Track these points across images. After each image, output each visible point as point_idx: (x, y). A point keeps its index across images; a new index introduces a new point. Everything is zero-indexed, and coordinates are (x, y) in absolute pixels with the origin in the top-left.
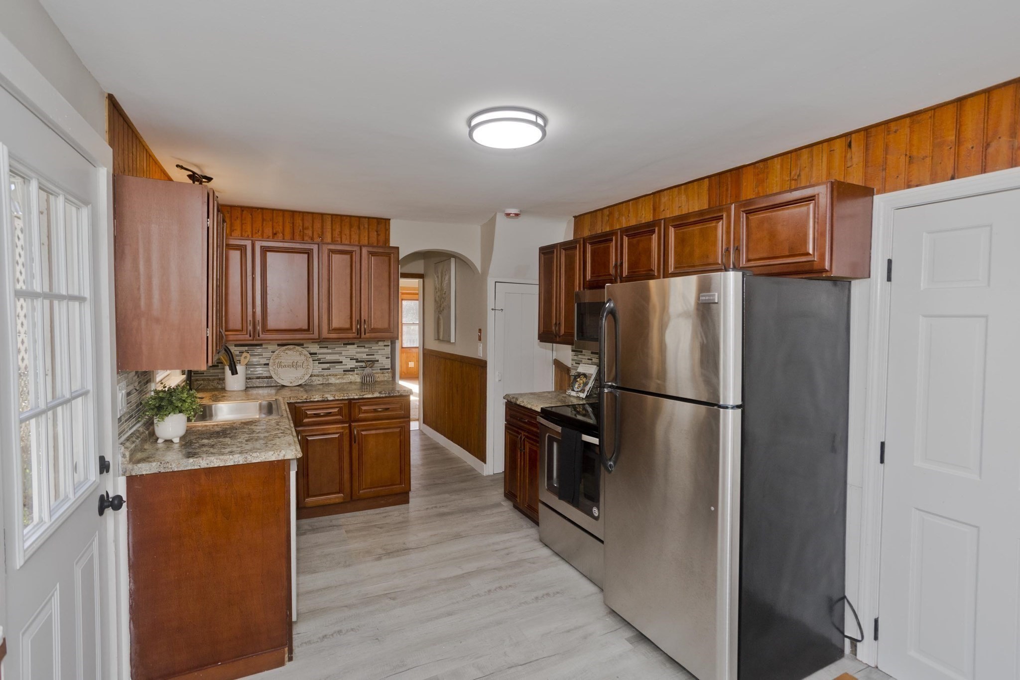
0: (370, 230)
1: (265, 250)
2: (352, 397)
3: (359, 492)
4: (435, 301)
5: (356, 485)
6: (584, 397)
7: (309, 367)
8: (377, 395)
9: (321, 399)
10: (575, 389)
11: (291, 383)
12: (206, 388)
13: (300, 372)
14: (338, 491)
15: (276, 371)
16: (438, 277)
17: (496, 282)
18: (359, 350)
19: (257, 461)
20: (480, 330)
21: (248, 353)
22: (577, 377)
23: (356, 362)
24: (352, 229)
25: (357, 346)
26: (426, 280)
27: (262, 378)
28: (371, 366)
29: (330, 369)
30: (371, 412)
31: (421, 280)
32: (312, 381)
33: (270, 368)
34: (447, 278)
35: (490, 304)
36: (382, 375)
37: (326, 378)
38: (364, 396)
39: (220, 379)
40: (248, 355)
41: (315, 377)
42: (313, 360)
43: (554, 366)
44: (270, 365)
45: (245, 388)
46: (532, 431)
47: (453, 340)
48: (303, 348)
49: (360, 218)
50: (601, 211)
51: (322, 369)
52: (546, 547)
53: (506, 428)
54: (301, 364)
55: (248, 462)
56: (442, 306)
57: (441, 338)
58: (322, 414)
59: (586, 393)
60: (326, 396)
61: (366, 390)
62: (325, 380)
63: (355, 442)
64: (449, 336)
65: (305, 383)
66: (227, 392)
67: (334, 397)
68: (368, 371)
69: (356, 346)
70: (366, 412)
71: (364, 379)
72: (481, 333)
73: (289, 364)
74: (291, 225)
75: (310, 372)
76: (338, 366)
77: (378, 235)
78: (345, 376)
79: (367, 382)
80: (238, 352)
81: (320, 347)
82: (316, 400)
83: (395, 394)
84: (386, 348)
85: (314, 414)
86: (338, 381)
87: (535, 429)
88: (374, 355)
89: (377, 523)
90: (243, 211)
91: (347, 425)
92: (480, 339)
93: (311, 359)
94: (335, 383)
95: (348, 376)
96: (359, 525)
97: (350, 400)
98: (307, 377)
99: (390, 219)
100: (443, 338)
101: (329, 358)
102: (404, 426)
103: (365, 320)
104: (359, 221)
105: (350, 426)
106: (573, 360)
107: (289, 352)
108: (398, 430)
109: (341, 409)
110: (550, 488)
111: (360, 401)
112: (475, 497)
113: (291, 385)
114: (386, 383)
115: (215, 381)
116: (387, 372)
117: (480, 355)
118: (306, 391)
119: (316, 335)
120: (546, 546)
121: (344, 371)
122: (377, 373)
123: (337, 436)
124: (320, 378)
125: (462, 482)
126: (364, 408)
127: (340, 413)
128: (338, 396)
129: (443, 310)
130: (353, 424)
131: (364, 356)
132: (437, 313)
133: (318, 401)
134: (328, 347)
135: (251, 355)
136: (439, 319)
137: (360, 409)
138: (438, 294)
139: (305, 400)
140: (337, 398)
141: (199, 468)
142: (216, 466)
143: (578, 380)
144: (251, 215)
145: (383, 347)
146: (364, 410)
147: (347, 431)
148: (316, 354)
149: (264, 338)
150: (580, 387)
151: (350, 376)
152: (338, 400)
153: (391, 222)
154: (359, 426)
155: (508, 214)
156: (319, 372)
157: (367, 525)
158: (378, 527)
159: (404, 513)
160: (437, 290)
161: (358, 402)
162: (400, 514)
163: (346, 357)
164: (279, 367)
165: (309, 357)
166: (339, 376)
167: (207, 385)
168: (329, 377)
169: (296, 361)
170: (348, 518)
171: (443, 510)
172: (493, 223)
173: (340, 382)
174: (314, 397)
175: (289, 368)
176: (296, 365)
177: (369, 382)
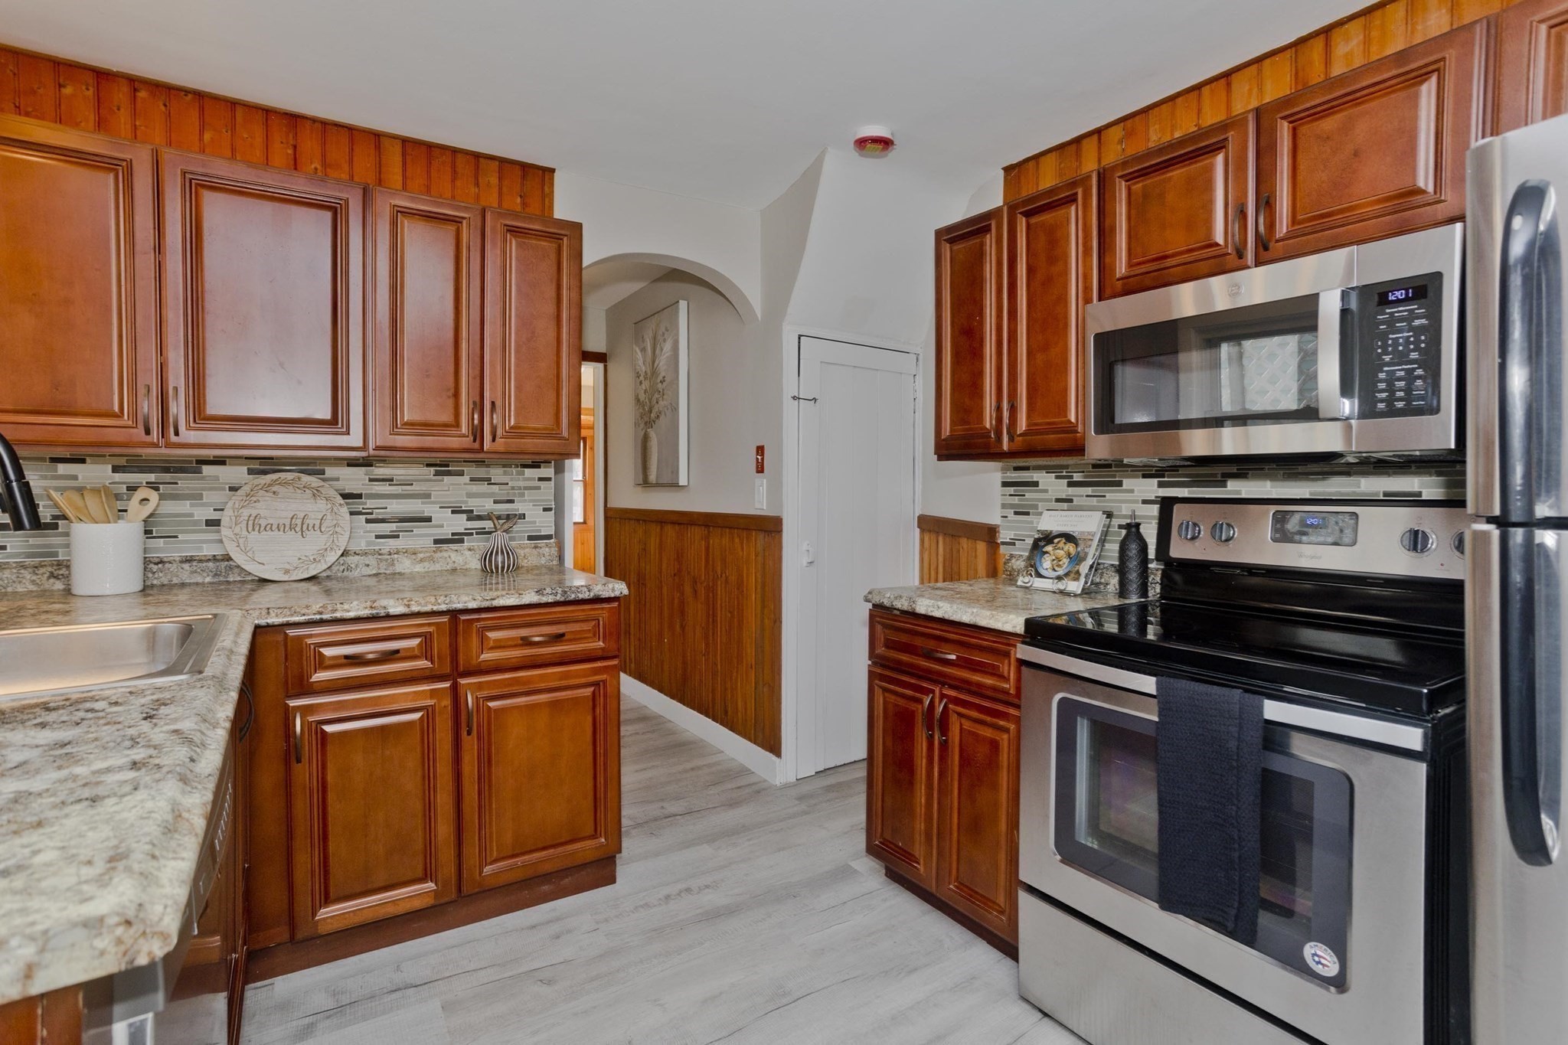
0: (505, 189)
1: (195, 187)
2: (460, 606)
3: (481, 872)
4: (638, 400)
5: (471, 851)
6: (1079, 592)
7: (338, 529)
8: (530, 598)
9: (365, 613)
10: (1043, 572)
11: (287, 572)
12: (9, 589)
13: (314, 543)
14: (420, 873)
15: (241, 541)
16: (643, 350)
17: (800, 337)
18: (475, 488)
20: (760, 450)
21: (157, 489)
22: (1042, 543)
23: (468, 519)
24: (459, 182)
25: (472, 480)
26: (610, 365)
27: (200, 561)
28: (506, 527)
29: (398, 537)
30: (516, 646)
31: (601, 366)
32: (348, 569)
33: (225, 531)
34: (668, 347)
35: (790, 387)
36: (535, 552)
37: (386, 561)
38: (497, 603)
39: (59, 564)
40: (154, 496)
41: (357, 557)
42: (352, 513)
43: (918, 530)
44: (222, 523)
45: (140, 588)
46: (980, 685)
47: (683, 481)
48: (324, 480)
49: (477, 156)
50: (1095, 137)
51: (377, 537)
52: (1046, 1019)
53: (872, 675)
54: (317, 523)
56: (654, 411)
57: (652, 478)
58: (370, 656)
59: (1082, 580)
60: (384, 602)
61: (500, 586)
62: (383, 565)
63: (469, 733)
64: (676, 472)
65: (328, 573)
66: (74, 600)
67: (408, 606)
68: (499, 539)
69: (466, 479)
70: (499, 645)
71: (490, 561)
72: (763, 455)
73: (281, 522)
74: (290, 151)
75: (342, 543)
76: (419, 529)
77: (524, 205)
78: (439, 555)
79: (497, 568)
80: (125, 486)
81: (370, 479)
82: (352, 614)
83: (581, 596)
84: (542, 484)
85: (346, 657)
86: (419, 568)
87: (988, 681)
88: (512, 502)
89: (536, 965)
90: (135, 90)
91: (447, 685)
92: (760, 469)
93: (345, 510)
94: (411, 573)
95: (445, 554)
97: (454, 614)
98: (332, 557)
99: (552, 168)
100: (657, 477)
101: (395, 507)
102: (604, 682)
103: (493, 403)
104: (477, 168)
105: (455, 688)
106: (1004, 506)
107: (283, 492)
108: (589, 691)
109: (427, 638)
110: (1070, 852)
111: (484, 616)
112: (779, 850)
113: (286, 578)
114: (544, 570)
115: (42, 570)
116: (547, 545)
117: (759, 505)
118: (328, 592)
119: (355, 439)
120: (1046, 1015)
121: (436, 542)
122: (521, 547)
123: (416, 716)
124: (371, 560)
125: (733, 804)
126: (493, 635)
127: (426, 651)
128: (419, 604)
129: (658, 417)
130: (463, 681)
131: (487, 505)
132: (642, 425)
133: (357, 620)
134: (391, 480)
135: (162, 497)
136: (646, 439)
137: (483, 639)
138: (646, 385)
139: (318, 617)
140: (415, 608)
143: (1049, 548)
144: (165, 105)
145: (537, 483)
146: (495, 641)
147: (447, 702)
148: (359, 496)
149: (192, 440)
150: (1059, 566)
151: (453, 555)
152: (418, 614)
153: (557, 175)
154: (480, 686)
155: (862, 143)
156: (369, 543)
157: (506, 975)
158: (541, 981)
159: (606, 920)
160: (642, 378)
161: (478, 620)
162: (597, 923)
163: (441, 507)
164: (250, 529)
165: (341, 505)
166: (421, 556)
167: (14, 582)
168: (396, 556)
169: (302, 515)
170: (448, 948)
171: (712, 899)
172: (807, 187)
173: (426, 570)
174: (346, 606)
175: (281, 533)
176: (302, 524)
177: (503, 568)
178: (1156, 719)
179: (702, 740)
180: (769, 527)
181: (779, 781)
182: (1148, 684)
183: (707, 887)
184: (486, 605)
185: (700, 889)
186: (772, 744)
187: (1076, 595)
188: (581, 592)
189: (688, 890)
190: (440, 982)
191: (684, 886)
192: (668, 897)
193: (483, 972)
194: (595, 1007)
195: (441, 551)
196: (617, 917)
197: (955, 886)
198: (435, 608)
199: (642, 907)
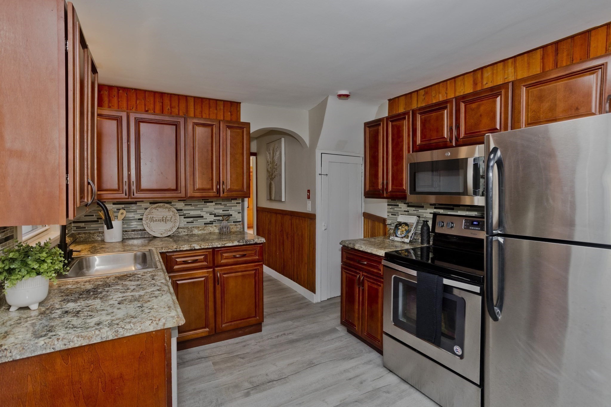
0: (225, 110)
1: (138, 122)
2: (215, 246)
3: (222, 326)
4: (268, 171)
5: (219, 320)
6: (408, 242)
7: (176, 221)
8: (236, 243)
9: (188, 248)
10: (398, 235)
11: (162, 234)
12: (87, 240)
13: (169, 225)
14: (204, 326)
15: (148, 225)
16: (270, 153)
17: (322, 153)
18: (217, 206)
20: (309, 191)
21: (125, 210)
22: (398, 226)
23: (215, 216)
24: (211, 110)
25: (215, 204)
26: (258, 157)
27: (137, 231)
28: (227, 219)
29: (193, 222)
30: (232, 258)
31: (255, 157)
32: (179, 233)
33: (144, 222)
34: (278, 153)
35: (318, 171)
36: (235, 226)
37: (190, 230)
38: (226, 245)
39: (99, 232)
40: (124, 212)
41: (181, 229)
42: (180, 216)
44: (143, 219)
45: (120, 240)
46: (373, 272)
47: (283, 200)
48: (171, 205)
49: (217, 100)
50: (416, 93)
51: (187, 223)
52: (391, 373)
53: (342, 268)
54: (170, 219)
56: (274, 175)
57: (273, 198)
58: (190, 261)
59: (409, 238)
60: (193, 245)
61: (225, 239)
62: (189, 232)
63: (218, 284)
64: (281, 197)
65: (173, 234)
66: (106, 244)
67: (201, 246)
68: (225, 223)
69: (214, 203)
70: (227, 258)
71: (222, 230)
72: (309, 193)
73: (160, 219)
74: (161, 104)
75: (177, 225)
76: (200, 220)
77: (231, 115)
78: (206, 228)
79: (224, 232)
80: (116, 209)
81: (185, 205)
82: (185, 249)
83: (251, 243)
84: (238, 205)
85: (183, 261)
86: (200, 232)
87: (375, 271)
88: (228, 210)
89: (239, 353)
90: (119, 90)
91: (211, 270)
92: (309, 198)
93: (178, 215)
94: (198, 234)
95: (208, 228)
97: (213, 248)
98: (174, 230)
99: (240, 103)
100: (275, 198)
101: (192, 213)
102: (258, 269)
103: (223, 182)
104: (216, 104)
105: (214, 271)
106: (388, 212)
107: (160, 209)
108: (253, 272)
109: (206, 256)
110: (397, 323)
111: (222, 249)
112: (314, 323)
113: (161, 236)
114: (239, 233)
115: (95, 234)
116: (239, 224)
117: (308, 209)
118: (175, 241)
119: (183, 194)
120: (391, 371)
121: (205, 224)
122: (231, 225)
123: (203, 279)
124: (185, 230)
125: (300, 308)
126: (225, 255)
127: (205, 260)
128: (204, 246)
129: (275, 177)
130: (216, 269)
131: (221, 212)
132: (269, 180)
134: (191, 205)
135: (127, 212)
136: (270, 185)
137: (222, 256)
138: (270, 166)
139: (176, 250)
140: (203, 247)
143: (400, 227)
144: (126, 94)
145: (236, 204)
146: (225, 256)
147: (211, 275)
148: (182, 210)
149: (138, 197)
150: (403, 233)
151: (210, 228)
152: (204, 249)
153: (242, 104)
154: (221, 270)
155: (340, 96)
156: (185, 225)
157: (230, 356)
158: (240, 358)
159: (259, 342)
160: (269, 163)
161: (221, 250)
162: (256, 343)
163: (206, 213)
164: (151, 221)
165: (176, 213)
166: (200, 228)
167: (88, 238)
168: (193, 229)
169: (165, 217)
170: (212, 348)
171: (291, 337)
172: (323, 106)
173: (202, 233)
174: (183, 247)
175: (160, 222)
176: (166, 219)
177: (226, 232)
178: (416, 282)
179: (290, 288)
180: (311, 218)
181: (315, 301)
182: (414, 273)
183: (290, 333)
184: (223, 246)
185: (288, 334)
186: (313, 290)
187: (407, 243)
188: (251, 242)
189: (284, 334)
190: (211, 357)
192: (278, 336)
193: (223, 355)
194: (256, 365)
195: (206, 227)
196: (262, 341)
197: (366, 334)
198: (208, 247)
199: (270, 338)
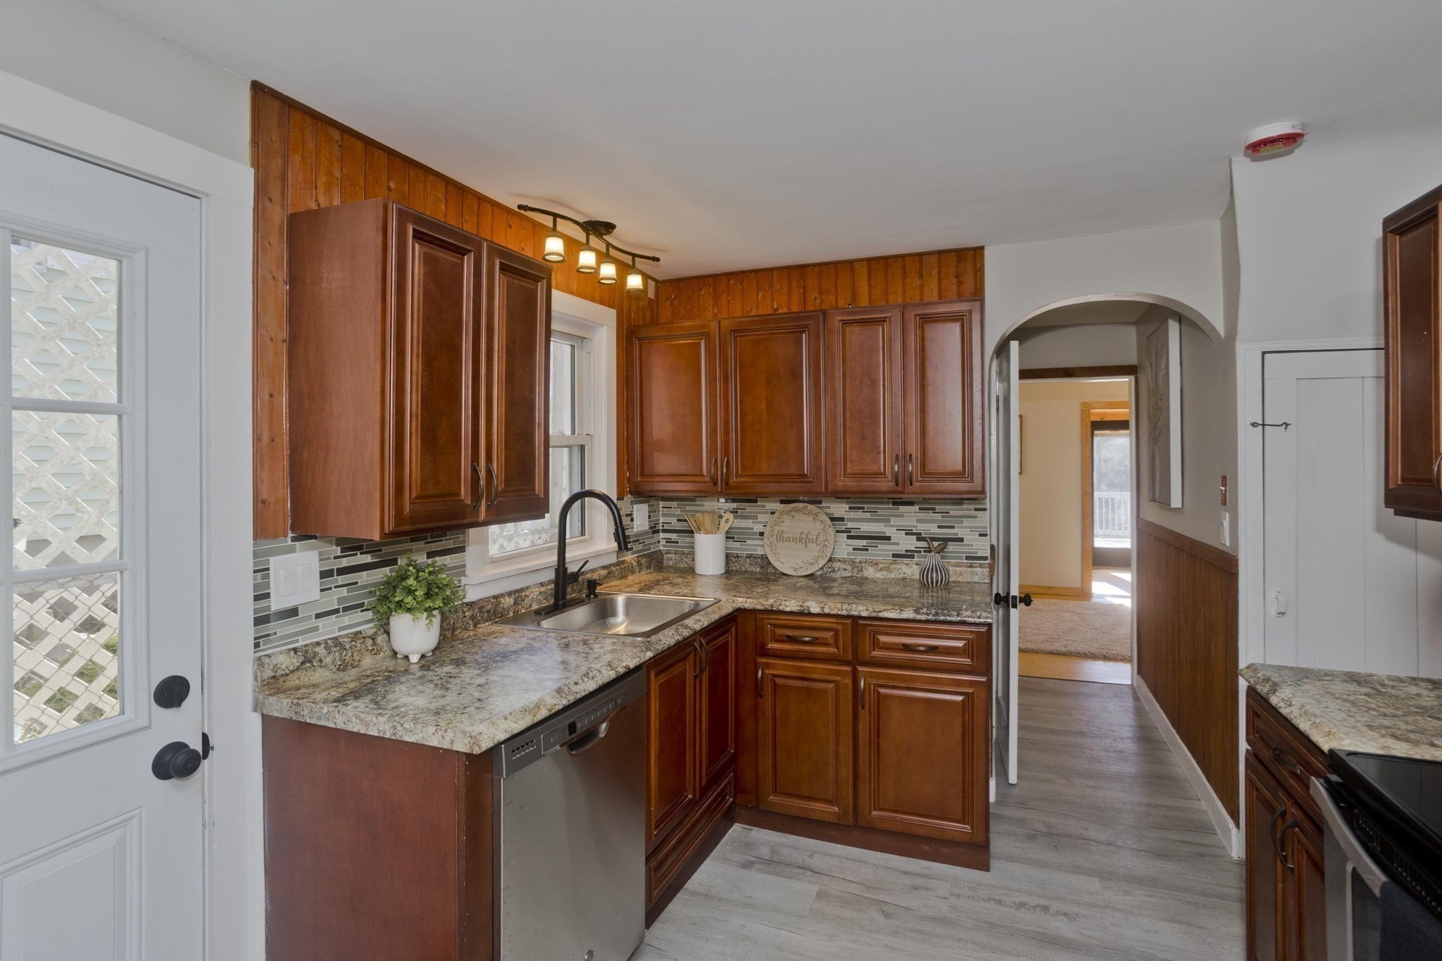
0: (942, 275)
1: (736, 337)
2: (857, 613)
3: (871, 813)
4: (1149, 416)
5: (864, 795)
7: (827, 543)
8: (909, 614)
11: (797, 569)
12: (678, 565)
13: (814, 550)
14: (829, 797)
15: (773, 547)
16: (1151, 365)
17: (1264, 353)
18: (922, 515)
19: (411, 741)
23: (918, 539)
24: (907, 281)
25: (920, 509)
27: (754, 558)
28: (939, 549)
29: (867, 550)
30: (896, 649)
31: (1132, 378)
32: (834, 571)
33: (766, 540)
34: (1163, 364)
35: (1250, 417)
36: (968, 570)
37: (858, 567)
39: (690, 553)
41: (838, 563)
42: (837, 532)
44: (765, 535)
45: (723, 572)
47: (1176, 503)
48: (820, 508)
49: (921, 255)
51: (854, 549)
54: (815, 537)
55: (398, 737)
56: (1158, 428)
57: (1157, 496)
58: (804, 638)
61: (899, 600)
62: (855, 570)
63: (863, 708)
64: (1169, 496)
65: (819, 572)
66: (695, 576)
67: (823, 608)
68: (936, 558)
69: (916, 508)
70: (888, 647)
71: (927, 576)
72: (1226, 486)
73: (795, 536)
75: (830, 552)
76: (883, 547)
77: (960, 283)
78: (893, 566)
79: (932, 582)
81: (850, 508)
84: (979, 513)
85: (787, 636)
86: (879, 575)
88: (953, 527)
89: (888, 899)
91: (848, 668)
92: (1224, 503)
93: (831, 531)
94: (872, 579)
95: (898, 566)
96: (853, 888)
97: (855, 619)
98: (822, 562)
99: (982, 248)
100: (1160, 495)
101: (866, 528)
103: (910, 457)
104: (921, 262)
105: (854, 672)
107: (798, 516)
108: (958, 699)
109: (836, 633)
111: (875, 623)
113: (794, 574)
116: (981, 566)
117: (1223, 536)
119: (818, 485)
121: (894, 556)
123: (830, 686)
124: (848, 566)
126: (883, 639)
127: (835, 642)
128: (830, 608)
129: (1159, 435)
130: (860, 669)
131: (933, 529)
132: (1152, 443)
134: (863, 508)
135: (737, 517)
136: (1153, 455)
137: (875, 641)
138: (1152, 401)
140: (827, 611)
141: (334, 726)
142: (355, 730)
145: (974, 513)
146: (883, 643)
147: (847, 681)
148: (842, 519)
151: (904, 567)
153: (987, 252)
154: (872, 675)
155: (1255, 148)
156: (849, 554)
157: (866, 895)
158: (883, 911)
159: (959, 896)
160: (1151, 395)
162: (951, 894)
163: (897, 530)
164: (778, 539)
165: (829, 526)
166: (881, 566)
168: (864, 564)
169: (806, 532)
170: (846, 859)
171: (1061, 927)
173: (884, 577)
175: (794, 543)
176: (806, 538)
180: (1228, 567)
181: (1236, 854)
183: (1065, 914)
184: (874, 615)
185: (1058, 913)
189: (1046, 909)
190: (827, 877)
191: (1043, 902)
192: (1023, 905)
194: (901, 950)
195: (895, 564)
196: (969, 897)
199: (994, 900)
